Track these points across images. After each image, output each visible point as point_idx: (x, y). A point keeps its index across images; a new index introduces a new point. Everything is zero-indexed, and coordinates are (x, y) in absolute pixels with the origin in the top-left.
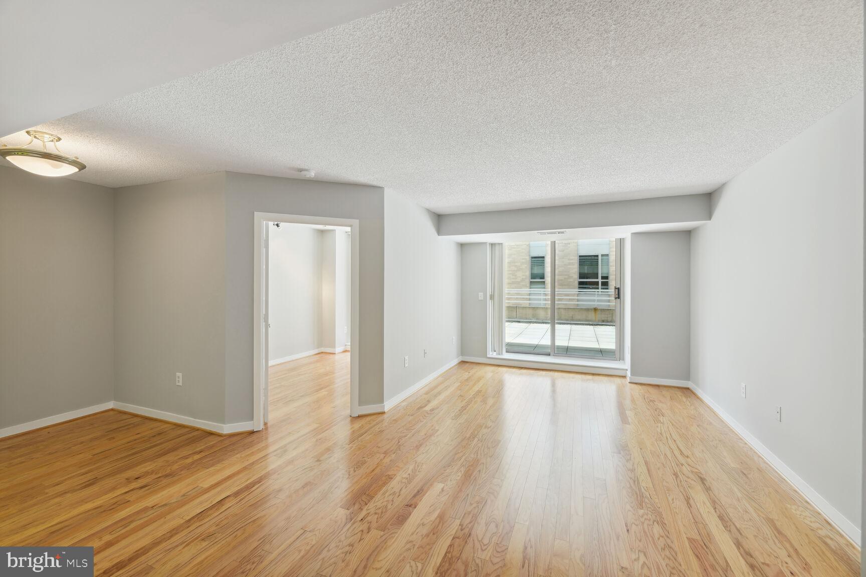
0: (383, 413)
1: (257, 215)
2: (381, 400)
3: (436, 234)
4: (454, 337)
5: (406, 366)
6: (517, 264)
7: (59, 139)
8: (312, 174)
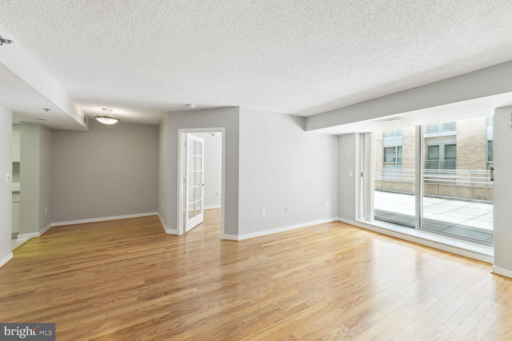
0: (237, 241)
1: (179, 130)
2: (237, 233)
3: (301, 130)
4: (326, 202)
5: (262, 215)
6: (469, 148)
7: (112, 110)
8: (193, 106)
